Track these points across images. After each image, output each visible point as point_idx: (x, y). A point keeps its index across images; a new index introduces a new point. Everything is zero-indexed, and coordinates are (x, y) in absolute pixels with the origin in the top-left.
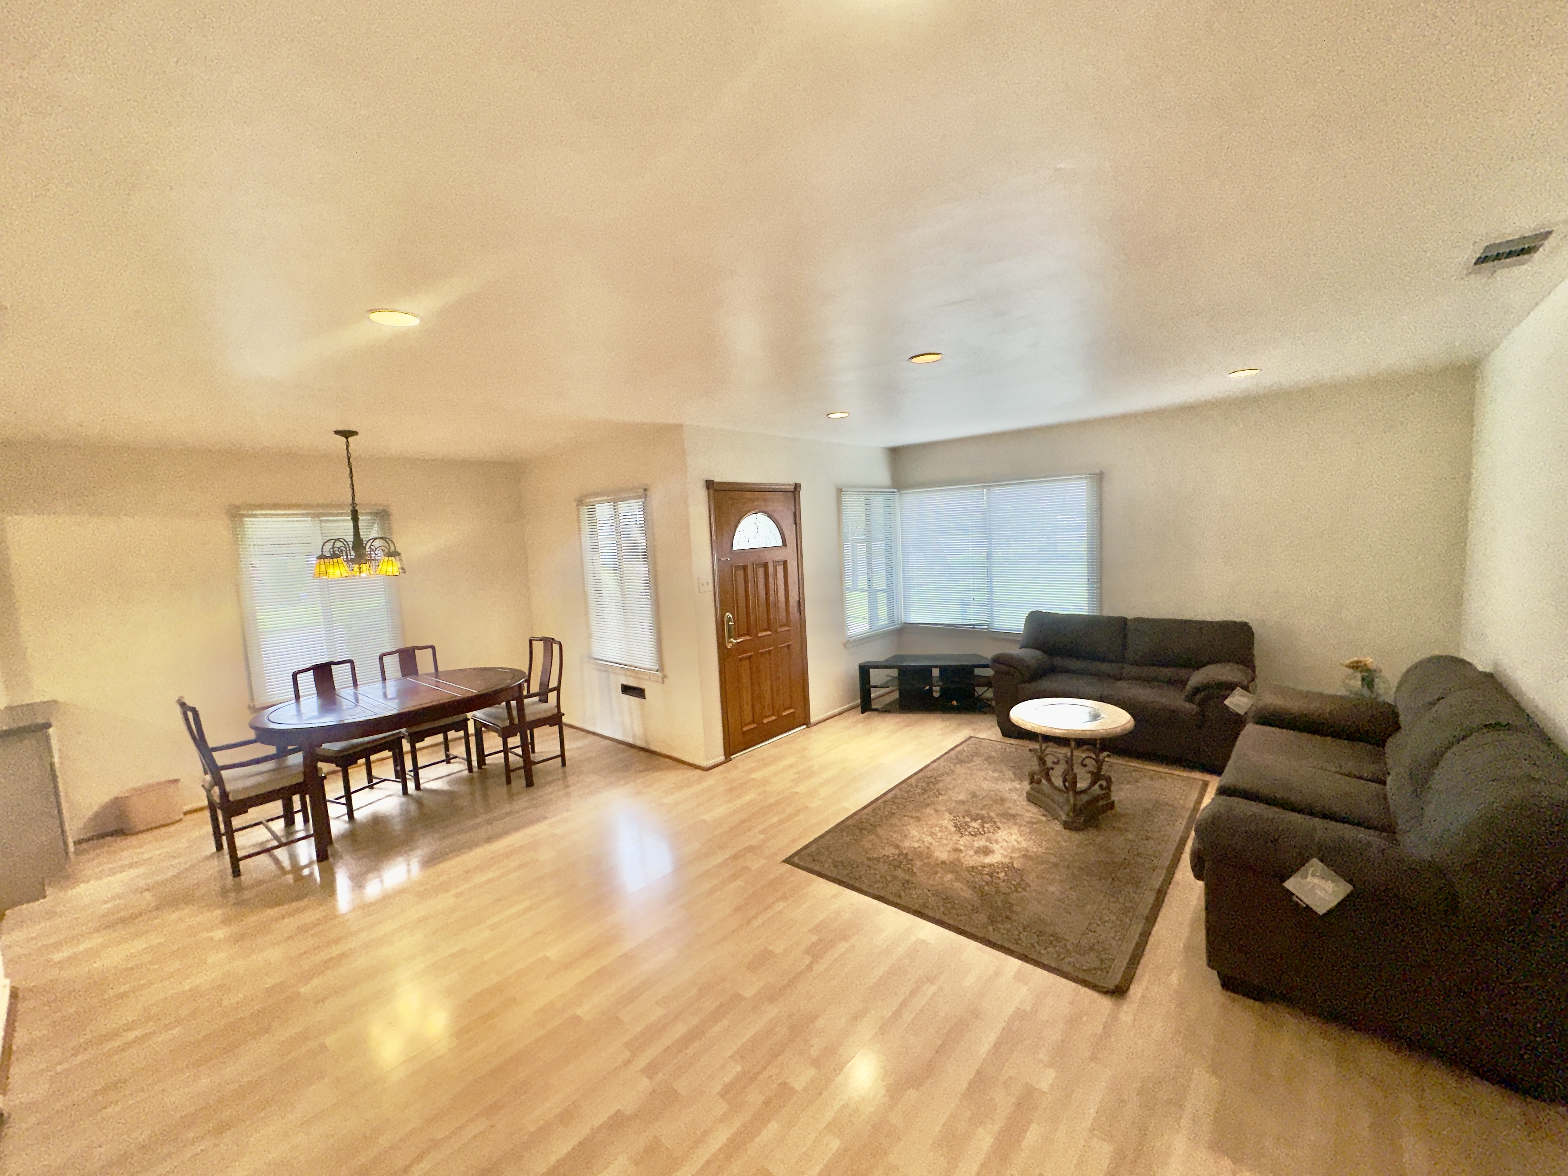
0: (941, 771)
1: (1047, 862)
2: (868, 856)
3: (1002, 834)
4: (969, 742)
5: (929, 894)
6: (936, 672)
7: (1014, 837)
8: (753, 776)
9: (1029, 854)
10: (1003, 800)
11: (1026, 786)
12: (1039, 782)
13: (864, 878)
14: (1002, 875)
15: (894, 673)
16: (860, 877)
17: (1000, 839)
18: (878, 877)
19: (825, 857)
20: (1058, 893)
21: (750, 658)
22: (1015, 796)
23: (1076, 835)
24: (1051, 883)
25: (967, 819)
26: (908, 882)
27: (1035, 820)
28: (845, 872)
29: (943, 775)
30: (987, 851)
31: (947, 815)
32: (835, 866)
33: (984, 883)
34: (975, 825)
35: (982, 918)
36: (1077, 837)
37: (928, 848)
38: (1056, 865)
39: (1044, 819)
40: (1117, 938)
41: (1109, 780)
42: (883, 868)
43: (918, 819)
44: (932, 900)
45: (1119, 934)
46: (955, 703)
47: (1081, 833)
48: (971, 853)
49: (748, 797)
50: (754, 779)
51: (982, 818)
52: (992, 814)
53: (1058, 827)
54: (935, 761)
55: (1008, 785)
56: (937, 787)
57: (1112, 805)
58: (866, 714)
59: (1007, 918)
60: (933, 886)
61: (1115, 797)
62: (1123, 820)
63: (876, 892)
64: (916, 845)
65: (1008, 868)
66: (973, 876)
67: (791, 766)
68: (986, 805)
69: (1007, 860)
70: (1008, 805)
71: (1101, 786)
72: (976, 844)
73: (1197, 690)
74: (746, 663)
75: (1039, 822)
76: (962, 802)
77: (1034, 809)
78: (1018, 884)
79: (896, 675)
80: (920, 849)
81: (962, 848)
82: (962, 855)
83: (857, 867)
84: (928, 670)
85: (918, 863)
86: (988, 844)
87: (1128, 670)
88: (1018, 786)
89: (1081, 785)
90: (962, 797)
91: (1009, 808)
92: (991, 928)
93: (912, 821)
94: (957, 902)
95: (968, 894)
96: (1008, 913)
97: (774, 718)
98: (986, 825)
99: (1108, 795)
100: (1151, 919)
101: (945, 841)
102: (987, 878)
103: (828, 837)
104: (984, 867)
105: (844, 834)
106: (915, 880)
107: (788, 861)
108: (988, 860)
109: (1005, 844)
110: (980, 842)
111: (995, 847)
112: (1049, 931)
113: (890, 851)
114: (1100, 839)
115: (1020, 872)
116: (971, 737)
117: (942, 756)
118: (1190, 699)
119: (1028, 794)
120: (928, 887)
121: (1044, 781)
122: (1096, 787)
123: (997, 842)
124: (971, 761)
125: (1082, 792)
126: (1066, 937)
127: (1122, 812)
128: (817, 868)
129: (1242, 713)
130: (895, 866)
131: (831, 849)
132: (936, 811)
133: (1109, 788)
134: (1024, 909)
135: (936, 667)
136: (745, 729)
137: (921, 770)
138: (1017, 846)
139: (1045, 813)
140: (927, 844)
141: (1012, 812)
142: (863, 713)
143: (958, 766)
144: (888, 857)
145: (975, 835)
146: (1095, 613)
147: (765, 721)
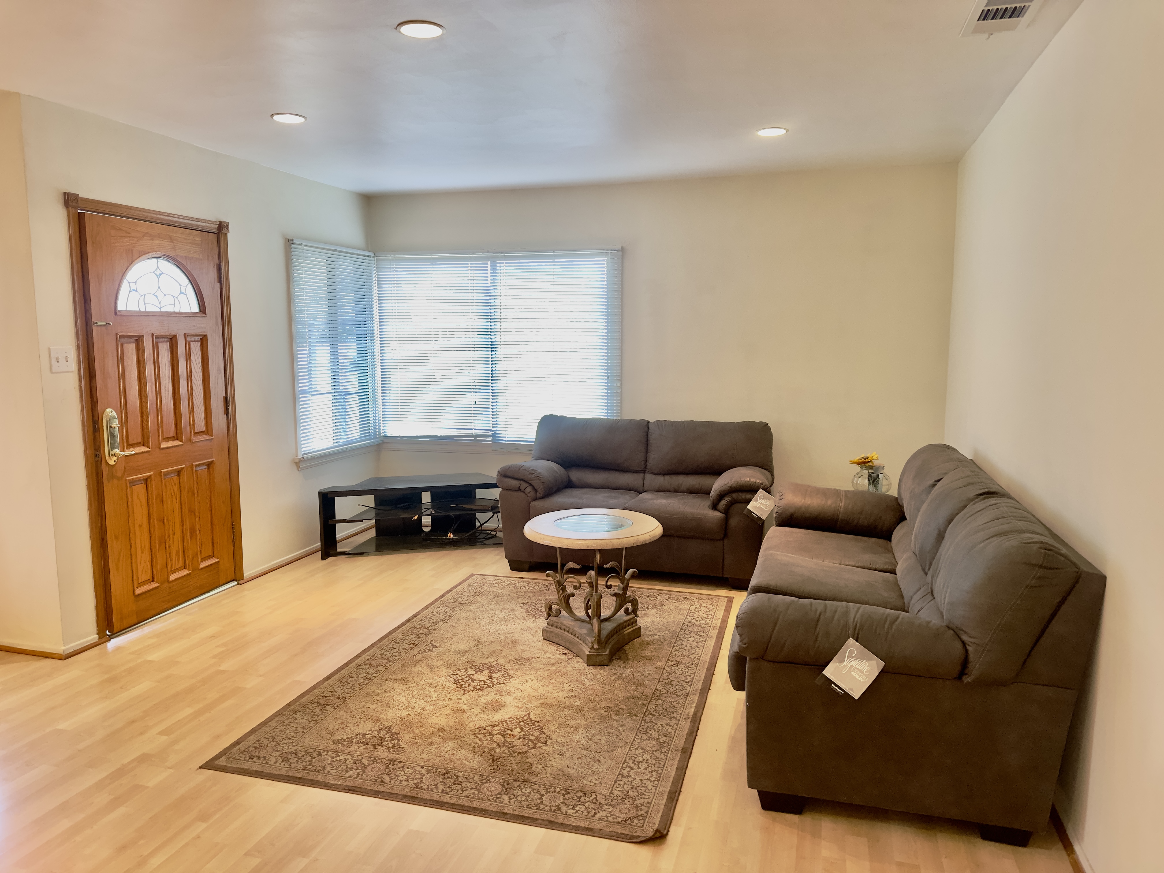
0: (435, 619)
1: (569, 707)
2: (335, 738)
3: (514, 683)
4: (470, 581)
5: (423, 771)
6: (426, 498)
7: (529, 684)
8: (150, 658)
9: (549, 701)
10: (515, 643)
11: (542, 622)
12: (558, 614)
13: (328, 768)
14: (517, 731)
15: (370, 501)
16: (324, 768)
17: (512, 689)
18: (350, 762)
19: (270, 750)
20: (583, 741)
21: (146, 480)
22: (528, 636)
23: (601, 672)
24: (576, 729)
25: (471, 672)
26: (393, 761)
27: (553, 661)
28: (300, 766)
29: (437, 622)
30: (497, 707)
31: (444, 671)
32: (286, 760)
33: (495, 745)
34: (482, 676)
35: (494, 787)
36: (602, 673)
37: (420, 715)
38: (580, 710)
39: (564, 657)
40: (652, 779)
41: (635, 603)
42: (358, 750)
43: (405, 681)
44: (427, 781)
45: (654, 773)
46: (451, 535)
47: (607, 668)
48: (477, 710)
49: (143, 687)
50: (150, 662)
51: (490, 667)
52: (501, 661)
53: (580, 664)
54: (426, 608)
55: (520, 625)
56: (430, 638)
57: (638, 633)
58: (331, 559)
59: (525, 781)
60: (428, 760)
61: (642, 622)
62: (651, 647)
63: (348, 783)
64: (404, 713)
65: (525, 721)
66: (480, 740)
67: (213, 637)
68: (494, 652)
69: (522, 713)
70: (520, 647)
71: (626, 611)
72: (483, 700)
73: (721, 496)
74: (140, 489)
75: (558, 662)
76: (465, 652)
77: (552, 648)
78: (538, 739)
79: (373, 505)
80: (409, 718)
81: (465, 707)
82: (465, 716)
83: (320, 754)
84: (416, 493)
85: (406, 736)
86: (498, 697)
87: (651, 480)
88: (532, 625)
89: (605, 613)
90: (463, 647)
91: (523, 651)
92: (506, 797)
93: (396, 685)
94: (460, 774)
95: (474, 762)
96: (527, 776)
97: (186, 572)
98: (495, 675)
99: (634, 622)
100: (687, 752)
101: (442, 703)
102: (498, 738)
103: (273, 723)
104: (495, 725)
105: (299, 715)
106: (401, 757)
107: (209, 765)
108: (498, 717)
109: (519, 694)
110: (488, 696)
111: (508, 699)
112: (576, 786)
113: (366, 727)
114: (628, 671)
115: (539, 725)
116: (473, 575)
117: (436, 600)
118: (714, 507)
119: (544, 631)
120: (422, 764)
121: (563, 613)
122: (622, 612)
123: (509, 693)
124: (472, 602)
125: (607, 619)
126: (597, 789)
127: (650, 639)
128: (256, 767)
129: (764, 518)
130: (374, 745)
131: (278, 738)
132: (430, 667)
133: (635, 611)
134: (545, 766)
135: (426, 489)
136: (138, 591)
137: (408, 621)
138: (533, 693)
139: (566, 651)
140: (418, 710)
141: (526, 655)
142: (323, 559)
143: (457, 609)
144: (364, 735)
145: (481, 689)
146: (614, 417)
147: (172, 577)
